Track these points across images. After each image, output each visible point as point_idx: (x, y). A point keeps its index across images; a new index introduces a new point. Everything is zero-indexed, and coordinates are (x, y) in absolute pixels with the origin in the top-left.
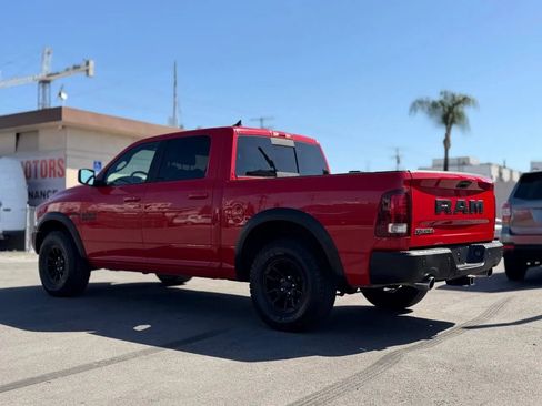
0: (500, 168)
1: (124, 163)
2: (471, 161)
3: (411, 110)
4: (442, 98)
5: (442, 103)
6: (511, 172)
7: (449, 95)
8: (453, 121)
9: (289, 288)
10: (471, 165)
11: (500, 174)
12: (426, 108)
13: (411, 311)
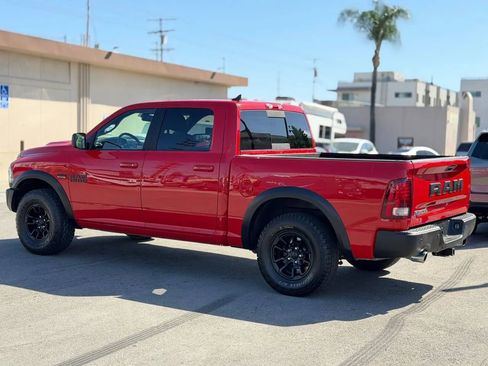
0: (427, 85)
1: (113, 126)
2: (396, 78)
3: (339, 20)
4: (372, 8)
5: (373, 15)
6: (438, 89)
7: (380, 5)
8: (384, 37)
9: (296, 258)
10: (396, 81)
11: (427, 92)
12: (355, 20)
13: (388, 273)
